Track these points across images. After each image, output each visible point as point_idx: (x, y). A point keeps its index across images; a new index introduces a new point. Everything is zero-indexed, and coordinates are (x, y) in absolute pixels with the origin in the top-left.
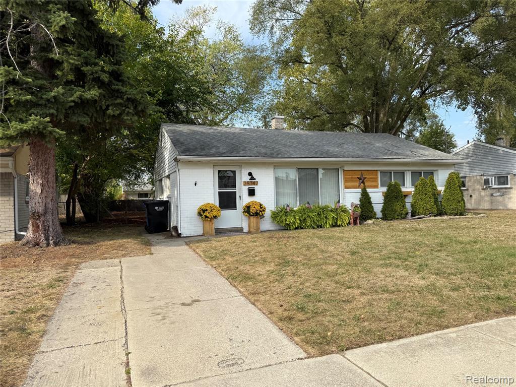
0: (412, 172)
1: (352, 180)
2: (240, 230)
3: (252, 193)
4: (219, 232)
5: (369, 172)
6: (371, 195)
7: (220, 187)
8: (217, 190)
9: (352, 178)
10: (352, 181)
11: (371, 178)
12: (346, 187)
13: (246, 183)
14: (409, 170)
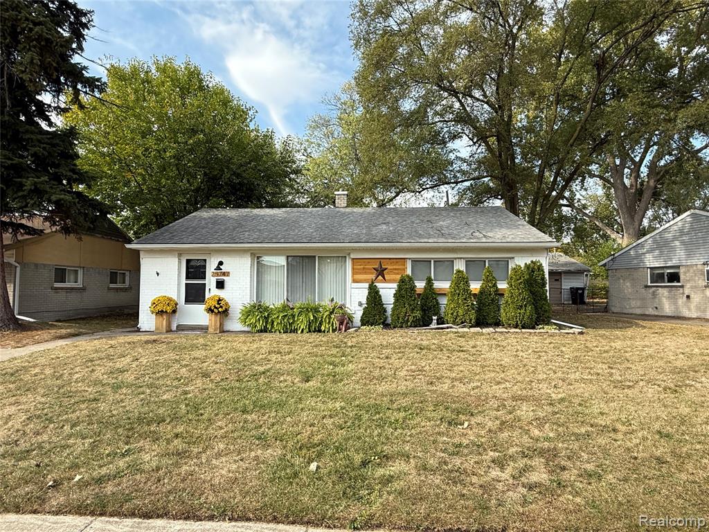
0: (466, 261)
1: (364, 271)
2: (204, 329)
3: (220, 285)
4: (181, 328)
5: (392, 260)
6: (382, 292)
7: (187, 278)
8: (184, 281)
9: (364, 268)
10: (365, 273)
11: (396, 269)
12: (354, 281)
13: (214, 275)
14: (461, 258)
